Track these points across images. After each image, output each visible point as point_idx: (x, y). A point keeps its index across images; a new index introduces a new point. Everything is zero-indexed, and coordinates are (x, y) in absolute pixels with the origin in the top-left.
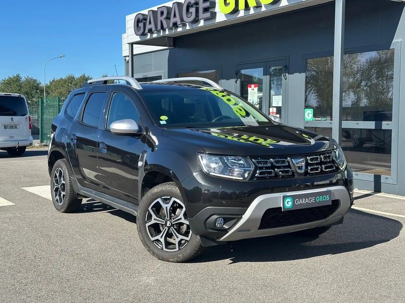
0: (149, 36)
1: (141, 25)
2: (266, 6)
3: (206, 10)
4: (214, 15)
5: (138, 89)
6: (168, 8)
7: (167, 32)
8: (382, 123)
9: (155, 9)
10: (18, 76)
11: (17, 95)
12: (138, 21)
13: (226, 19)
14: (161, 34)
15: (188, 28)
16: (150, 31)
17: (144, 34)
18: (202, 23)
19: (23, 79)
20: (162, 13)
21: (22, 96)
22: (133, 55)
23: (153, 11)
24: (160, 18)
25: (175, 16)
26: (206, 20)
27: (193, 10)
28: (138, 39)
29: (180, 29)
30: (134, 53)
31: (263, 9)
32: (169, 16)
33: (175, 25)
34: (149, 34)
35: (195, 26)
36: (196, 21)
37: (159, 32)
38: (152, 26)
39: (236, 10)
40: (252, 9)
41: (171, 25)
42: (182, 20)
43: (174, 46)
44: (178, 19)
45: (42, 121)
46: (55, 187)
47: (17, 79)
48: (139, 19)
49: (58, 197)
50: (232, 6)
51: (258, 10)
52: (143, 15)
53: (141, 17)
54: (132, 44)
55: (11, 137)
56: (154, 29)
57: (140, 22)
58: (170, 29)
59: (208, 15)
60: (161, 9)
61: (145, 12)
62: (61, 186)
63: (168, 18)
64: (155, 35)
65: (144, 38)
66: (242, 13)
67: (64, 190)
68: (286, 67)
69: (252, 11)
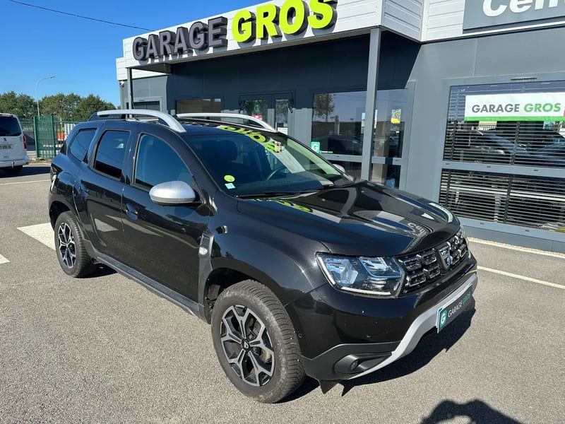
0: (150, 61)
1: (141, 49)
2: (287, 36)
3: (216, 37)
4: (225, 43)
5: (180, 131)
6: (172, 33)
7: (170, 58)
8: (392, 160)
9: (157, 33)
10: (13, 92)
11: (8, 115)
12: (137, 46)
13: (239, 48)
14: (164, 60)
15: (195, 54)
16: (152, 56)
17: (144, 59)
18: (211, 51)
19: (17, 96)
20: (165, 38)
21: (15, 116)
22: (131, 79)
23: (154, 36)
24: (162, 43)
25: (180, 41)
26: (215, 47)
27: (201, 36)
28: (137, 63)
29: (185, 56)
30: (133, 77)
31: (284, 39)
32: (173, 42)
33: (181, 51)
34: (150, 60)
35: (203, 53)
36: (205, 47)
37: (161, 57)
38: (154, 51)
39: (252, 38)
40: (270, 38)
41: (176, 51)
42: (188, 46)
43: (172, 72)
44: (183, 45)
45: (37, 133)
46: (61, 245)
47: (13, 95)
48: (138, 43)
49: (65, 258)
50: (247, 35)
51: (277, 40)
52: (143, 39)
53: (141, 42)
54: (130, 69)
55: (5, 157)
56: (155, 54)
57: (139, 46)
58: (174, 55)
59: (219, 42)
60: (164, 34)
61: (146, 36)
62: (69, 245)
63: (172, 43)
64: (156, 61)
65: (144, 63)
66: (258, 42)
67: (73, 251)
68: (292, 100)
69: (270, 41)
